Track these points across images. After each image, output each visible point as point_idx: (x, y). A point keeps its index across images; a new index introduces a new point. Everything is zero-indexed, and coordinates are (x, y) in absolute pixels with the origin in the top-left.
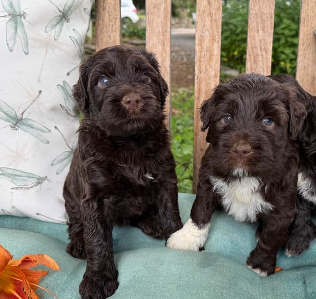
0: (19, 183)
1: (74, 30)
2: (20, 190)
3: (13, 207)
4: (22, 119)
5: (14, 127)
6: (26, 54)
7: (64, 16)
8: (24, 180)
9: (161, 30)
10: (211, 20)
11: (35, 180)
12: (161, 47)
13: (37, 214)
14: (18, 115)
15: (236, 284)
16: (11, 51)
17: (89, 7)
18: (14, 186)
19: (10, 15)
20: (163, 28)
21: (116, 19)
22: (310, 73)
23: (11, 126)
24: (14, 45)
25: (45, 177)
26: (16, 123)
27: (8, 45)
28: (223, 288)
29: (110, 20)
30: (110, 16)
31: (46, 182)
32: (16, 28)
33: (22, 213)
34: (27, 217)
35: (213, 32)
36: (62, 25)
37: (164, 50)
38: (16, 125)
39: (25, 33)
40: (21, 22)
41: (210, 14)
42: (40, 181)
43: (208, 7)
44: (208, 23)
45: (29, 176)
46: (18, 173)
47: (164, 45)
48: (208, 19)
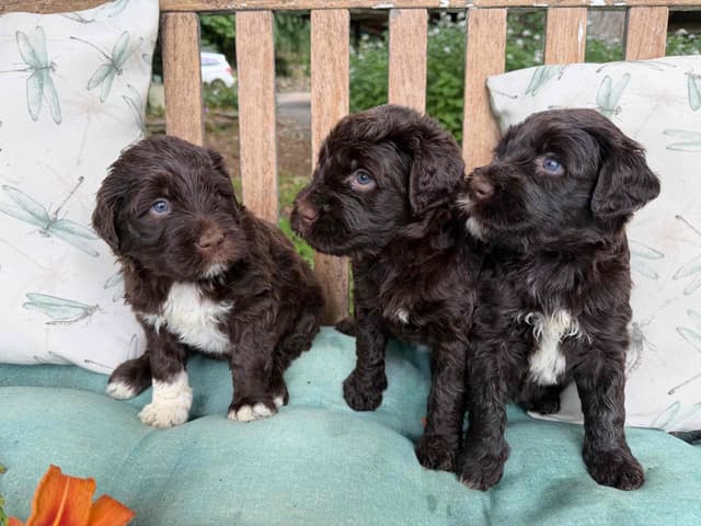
0: (57, 315)
1: (129, 86)
2: (59, 327)
3: (50, 353)
4: (55, 220)
5: (45, 232)
6: (58, 123)
7: (114, 66)
8: (64, 311)
9: (260, 86)
10: (334, 69)
11: (80, 311)
12: (260, 112)
13: (86, 361)
14: (50, 214)
15: (383, 461)
16: (35, 119)
17: (150, 52)
18: (49, 320)
19: (31, 68)
20: (263, 83)
21: (193, 72)
22: (483, 143)
23: (41, 232)
24: (38, 112)
25: (94, 305)
27: (30, 111)
28: (364, 468)
29: (184, 75)
30: (184, 68)
31: (97, 313)
32: (41, 86)
33: (64, 359)
34: (71, 366)
35: (337, 86)
36: (112, 78)
37: (266, 115)
38: (48, 228)
39: (55, 93)
40: (48, 77)
41: (332, 60)
42: (88, 312)
43: (329, 49)
44: (329, 73)
45: (72, 305)
46: (55, 301)
47: (265, 109)
48: (329, 67)
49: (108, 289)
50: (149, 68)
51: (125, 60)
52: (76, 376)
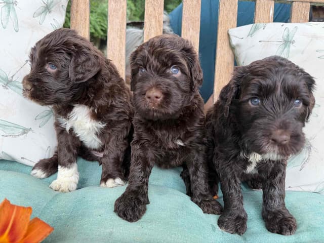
0: (8, 132)
1: (54, 19)
2: (9, 137)
3: (3, 152)
4: (11, 81)
5: (5, 87)
6: (17, 31)
7: (47, 9)
8: (12, 130)
9: (119, 28)
10: (156, 21)
11: (21, 130)
12: (118, 40)
13: (22, 158)
14: (9, 77)
15: (186, 207)
16: (4, 28)
17: (66, 5)
18: (4, 134)
19: (4, 2)
20: (120, 26)
21: (86, 19)
22: (226, 60)
23: (3, 86)
24: (7, 23)
25: (29, 128)
26: (7, 84)
27: (2, 23)
28: (177, 209)
29: (81, 20)
30: (81, 17)
31: (30, 133)
32: (9, 11)
33: (10, 156)
34: (13, 161)
35: (157, 29)
36: (46, 14)
37: (121, 42)
38: (7, 85)
39: (16, 16)
40: (13, 8)
41: (155, 17)
42: (25, 131)
43: (154, 12)
44: (153, 23)
45: (17, 126)
46: (8, 124)
47: (121, 38)
48: (153, 20)
49: (37, 120)
50: (64, 13)
51: (53, 7)
52: (15, 166)
